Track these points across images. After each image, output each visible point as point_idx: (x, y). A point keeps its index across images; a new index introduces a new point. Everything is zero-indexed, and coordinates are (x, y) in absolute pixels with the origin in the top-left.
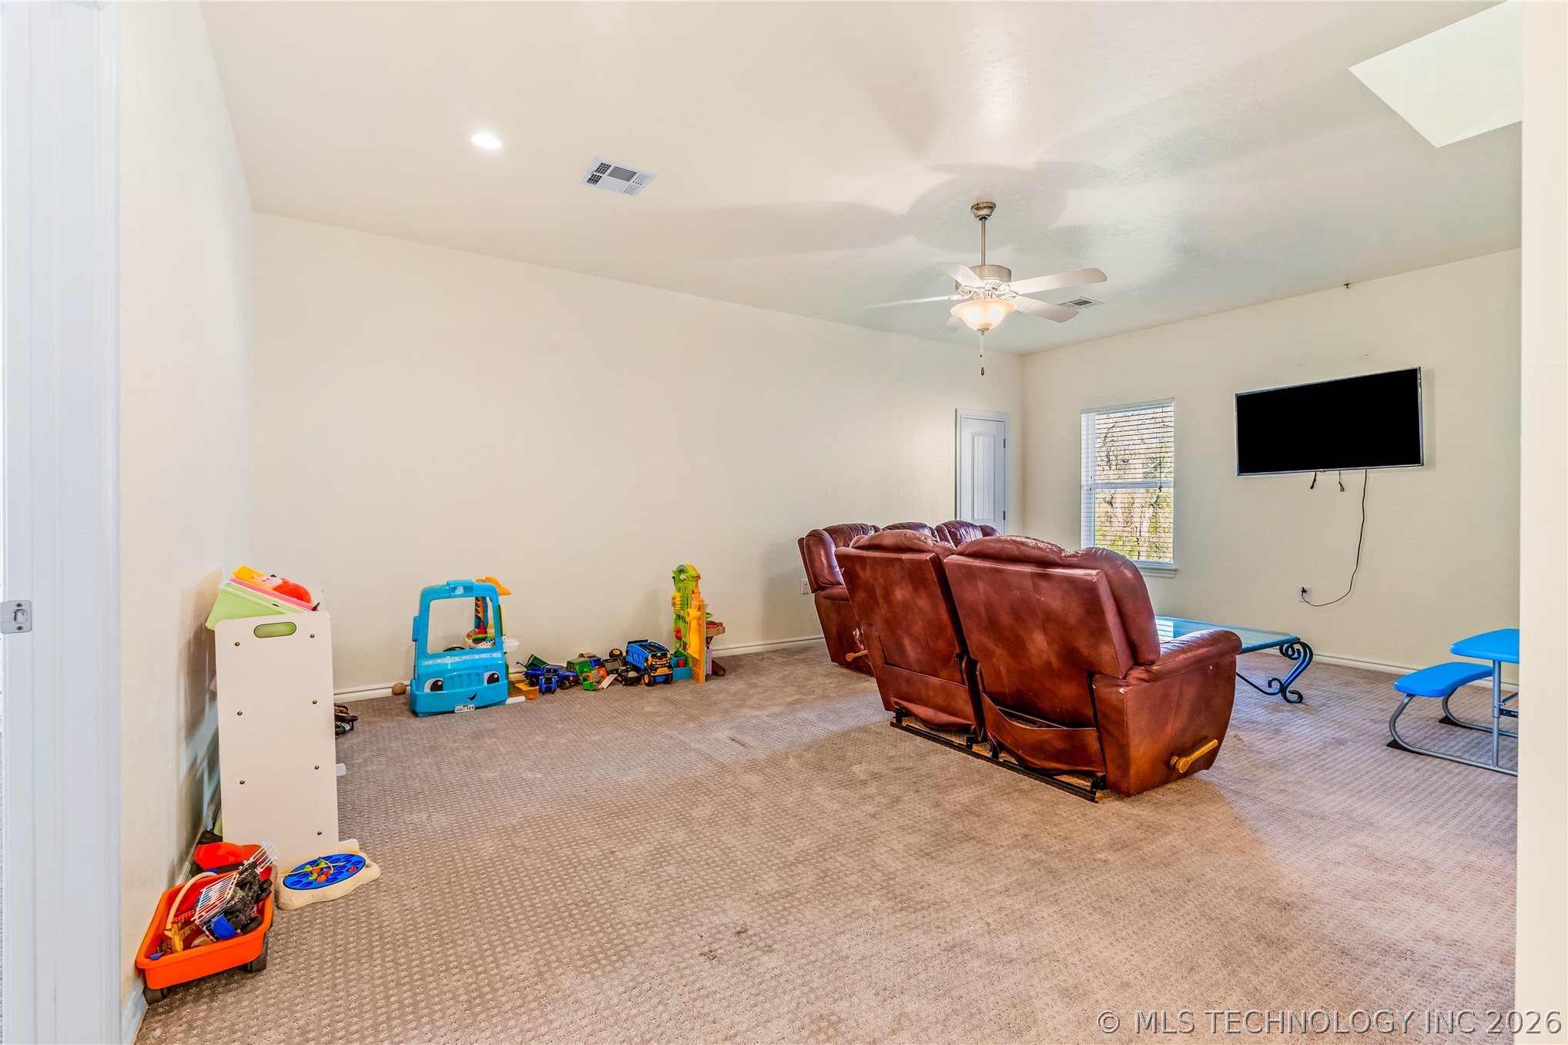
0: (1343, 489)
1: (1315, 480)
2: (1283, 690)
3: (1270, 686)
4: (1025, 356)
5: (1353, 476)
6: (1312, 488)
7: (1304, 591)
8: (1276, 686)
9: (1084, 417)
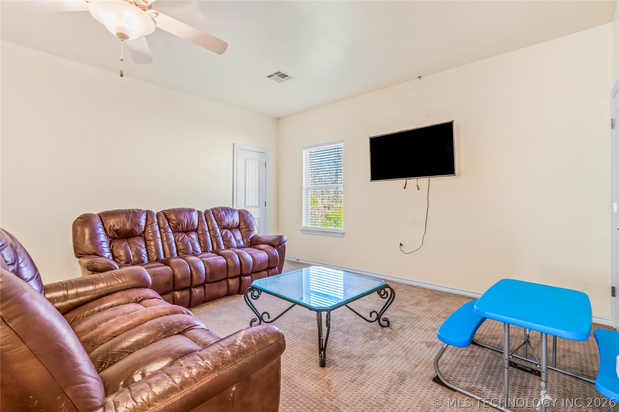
0: (418, 189)
1: (406, 184)
2: (378, 318)
3: (371, 316)
4: (278, 119)
5: (423, 181)
6: (405, 188)
7: (401, 245)
8: (374, 316)
9: (304, 151)
